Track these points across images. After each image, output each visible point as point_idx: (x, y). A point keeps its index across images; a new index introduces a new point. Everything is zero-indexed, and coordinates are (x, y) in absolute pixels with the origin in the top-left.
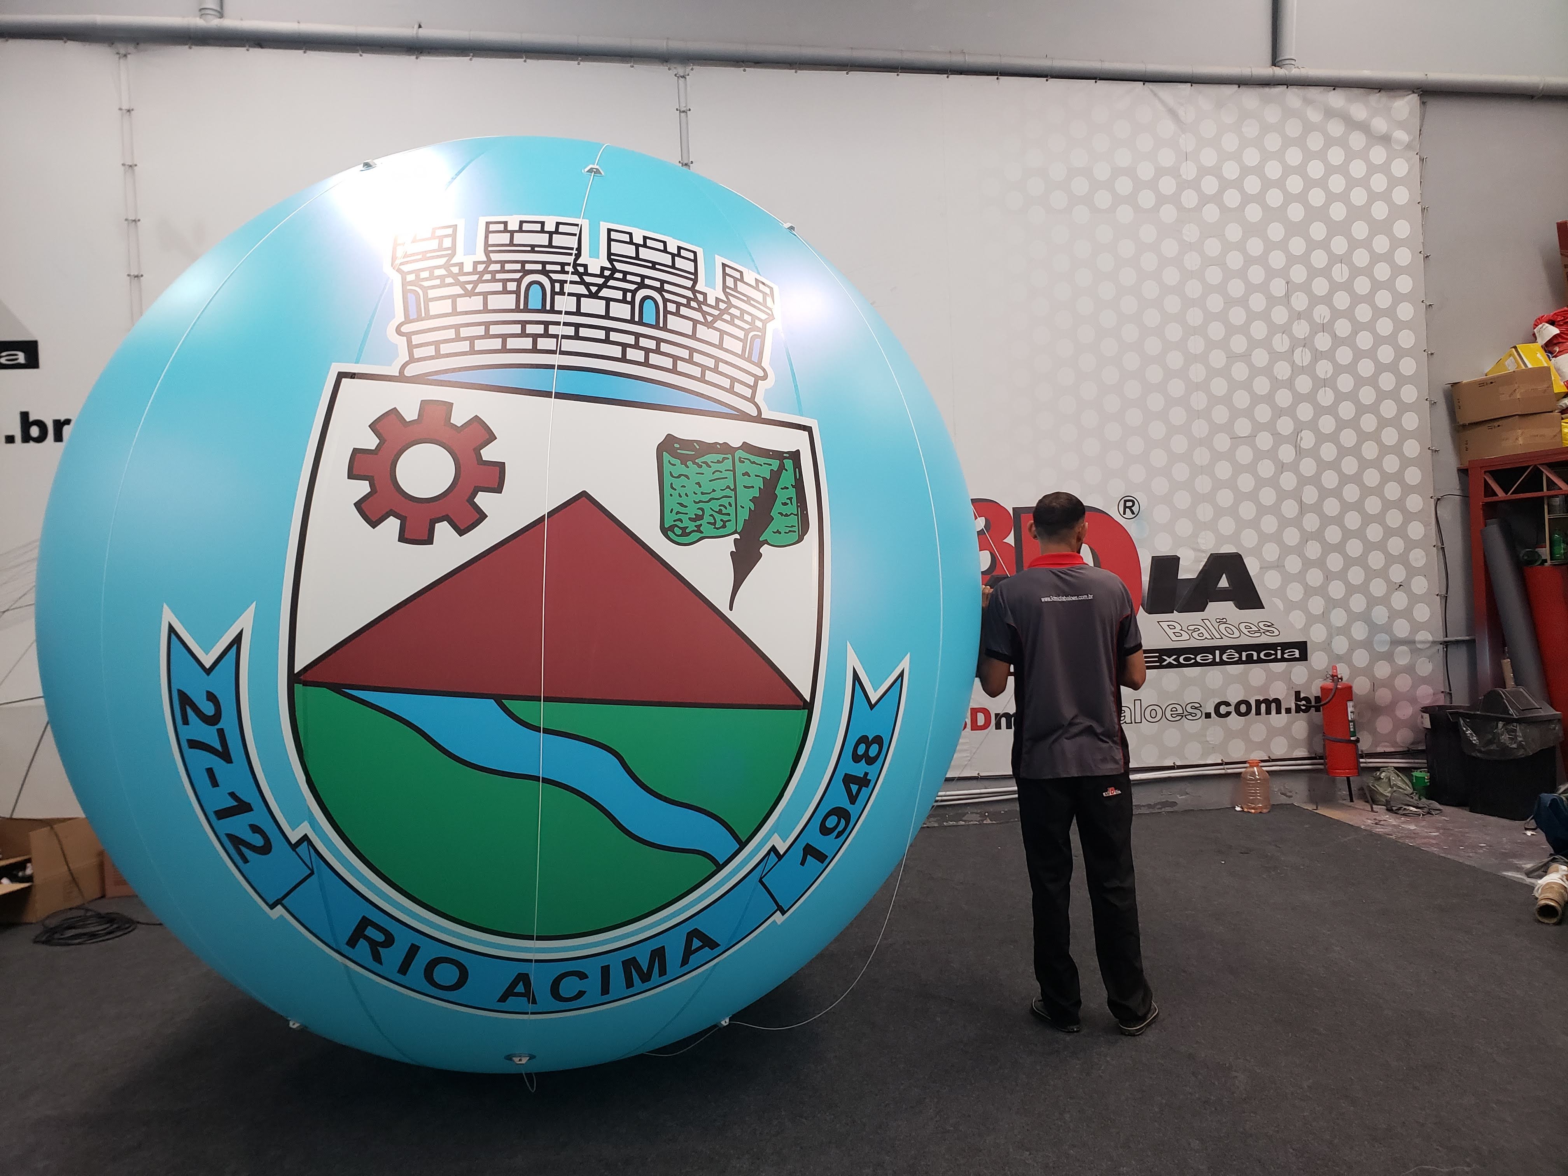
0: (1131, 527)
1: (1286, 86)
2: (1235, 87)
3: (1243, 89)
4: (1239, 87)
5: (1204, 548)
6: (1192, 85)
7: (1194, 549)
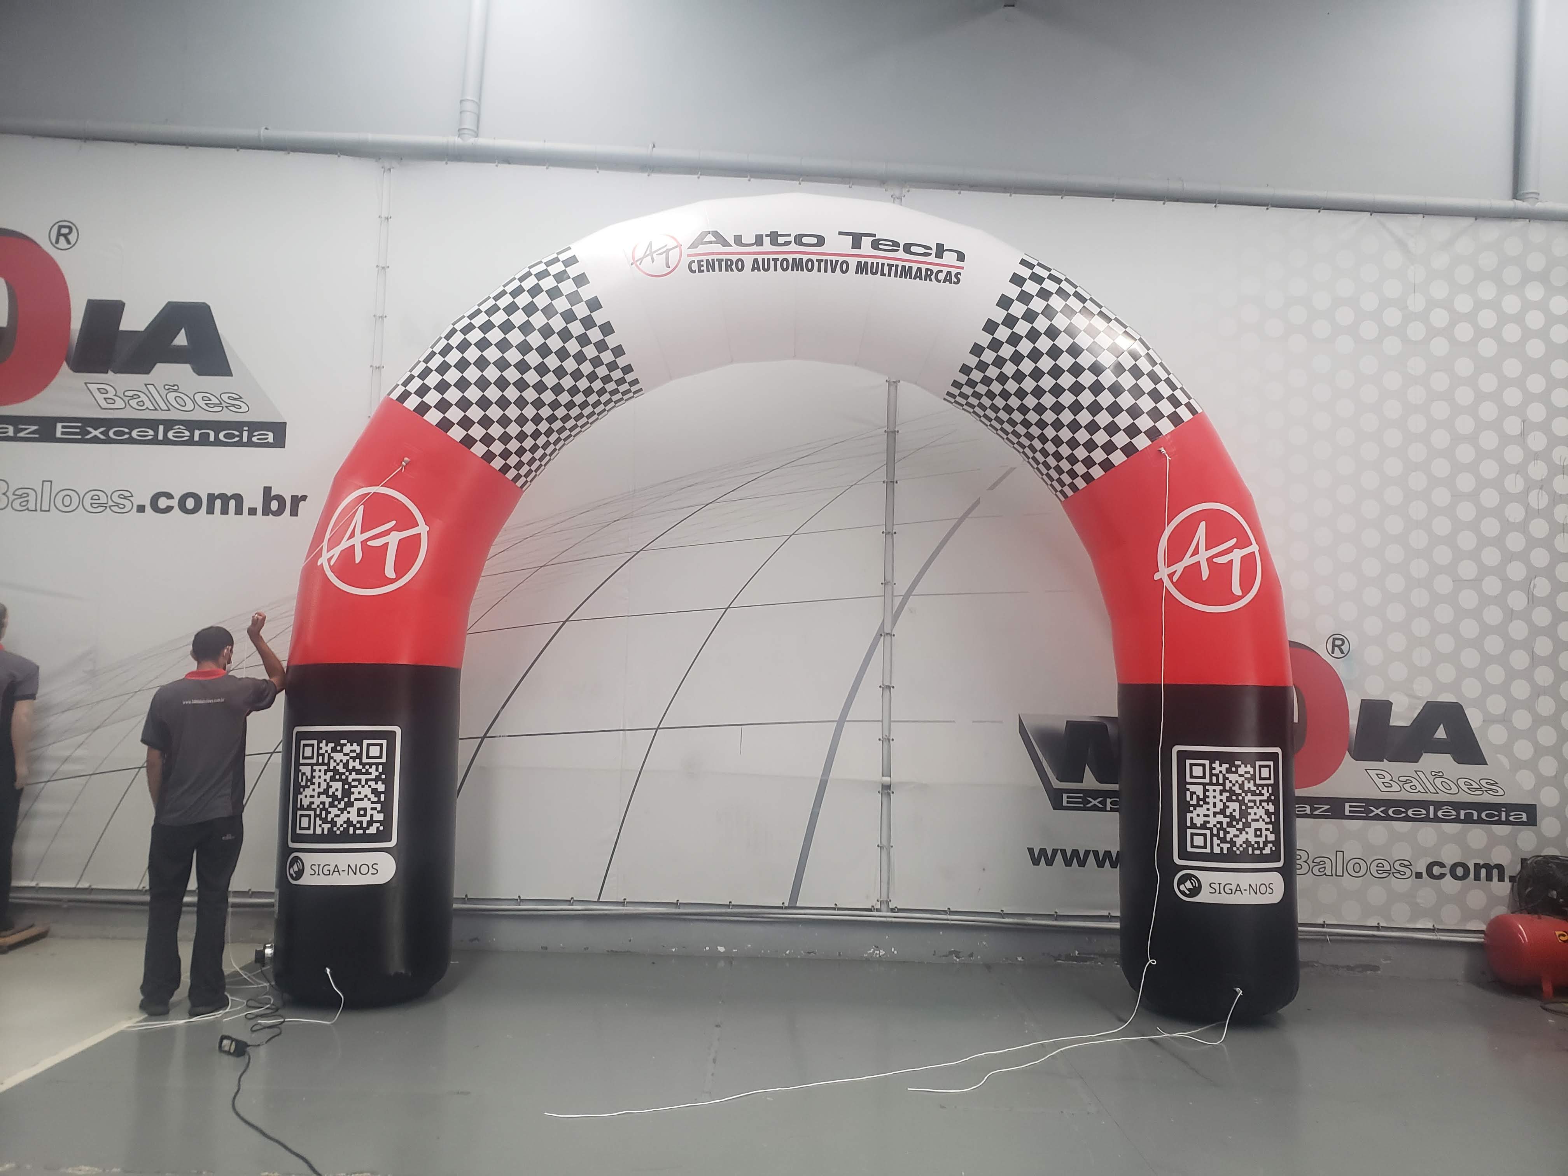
0: (1340, 668)
1: (1528, 220)
2: (1472, 220)
3: (1480, 222)
4: (1476, 219)
5: (1421, 695)
6: (1423, 217)
7: (1409, 696)
